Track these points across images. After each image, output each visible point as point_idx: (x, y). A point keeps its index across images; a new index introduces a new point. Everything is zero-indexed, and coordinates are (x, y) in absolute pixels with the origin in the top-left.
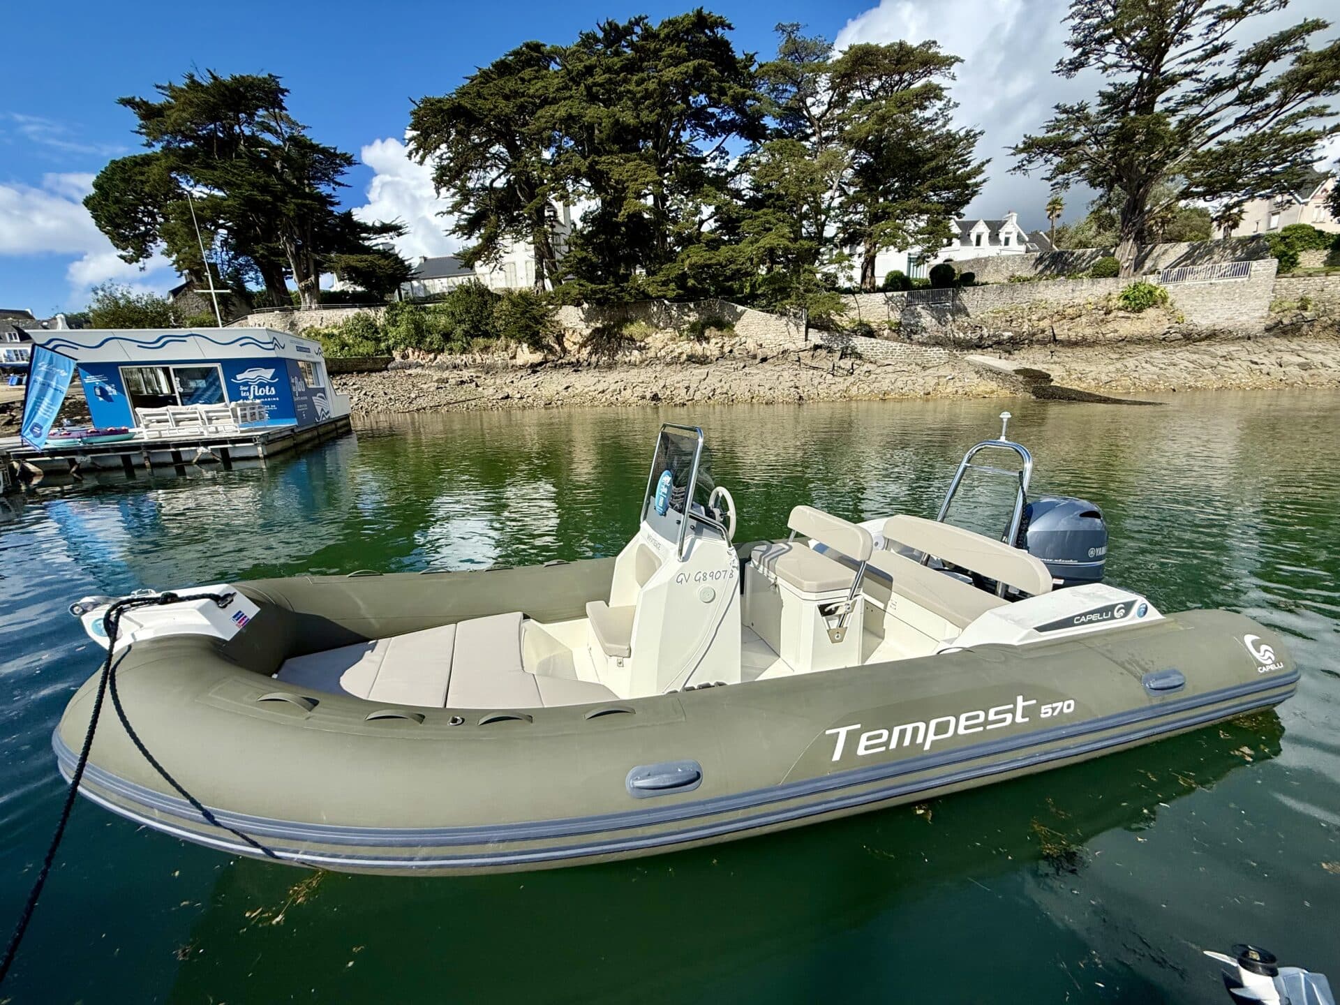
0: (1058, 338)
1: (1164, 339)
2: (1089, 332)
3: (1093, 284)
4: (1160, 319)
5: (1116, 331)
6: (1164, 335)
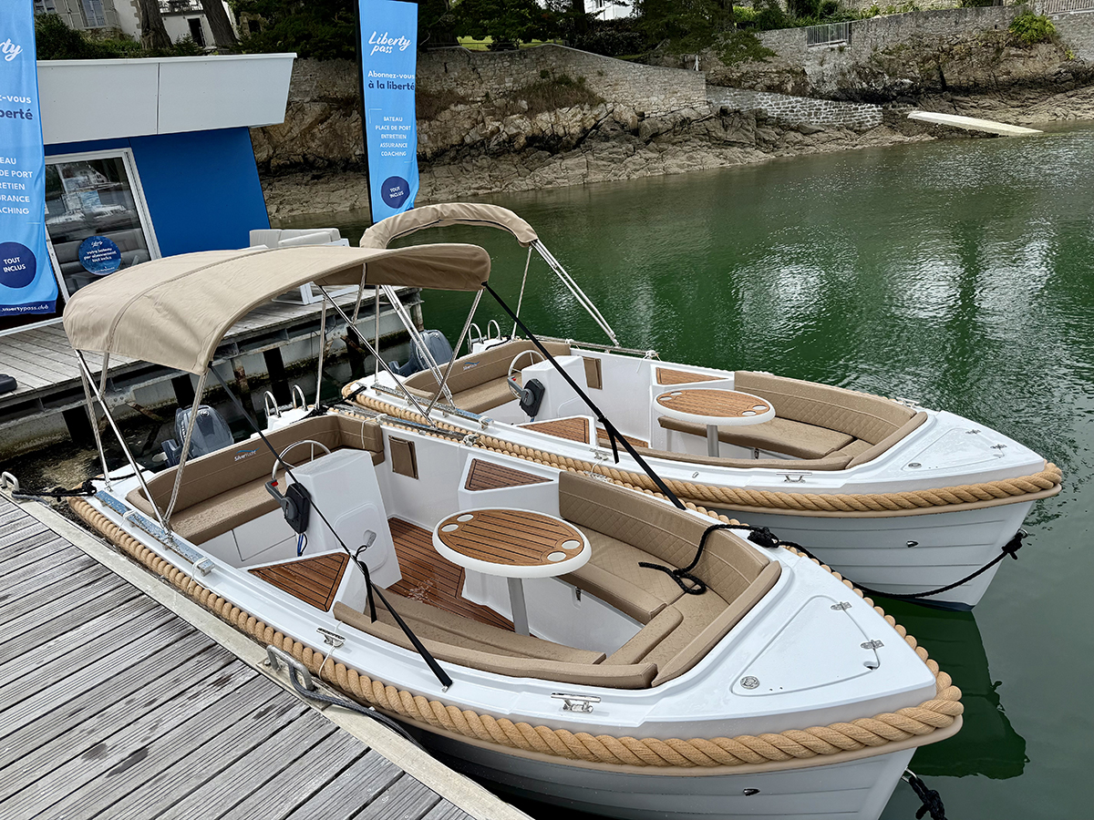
0: (949, 83)
1: (1056, 81)
2: (980, 75)
3: (977, 15)
4: (1051, 56)
5: (1008, 73)
6: (1056, 74)
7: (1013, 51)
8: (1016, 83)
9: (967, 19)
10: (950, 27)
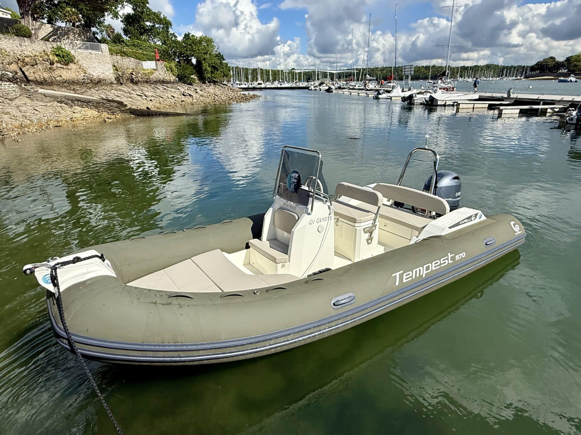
0: (30, 78)
1: (84, 83)
4: (78, 70)
5: (61, 76)
6: (83, 80)
7: (59, 65)
8: (65, 82)
9: (26, 44)
10: (17, 46)
